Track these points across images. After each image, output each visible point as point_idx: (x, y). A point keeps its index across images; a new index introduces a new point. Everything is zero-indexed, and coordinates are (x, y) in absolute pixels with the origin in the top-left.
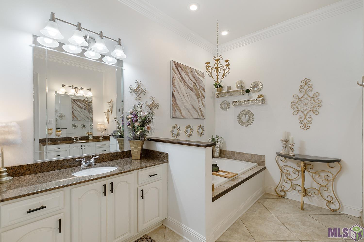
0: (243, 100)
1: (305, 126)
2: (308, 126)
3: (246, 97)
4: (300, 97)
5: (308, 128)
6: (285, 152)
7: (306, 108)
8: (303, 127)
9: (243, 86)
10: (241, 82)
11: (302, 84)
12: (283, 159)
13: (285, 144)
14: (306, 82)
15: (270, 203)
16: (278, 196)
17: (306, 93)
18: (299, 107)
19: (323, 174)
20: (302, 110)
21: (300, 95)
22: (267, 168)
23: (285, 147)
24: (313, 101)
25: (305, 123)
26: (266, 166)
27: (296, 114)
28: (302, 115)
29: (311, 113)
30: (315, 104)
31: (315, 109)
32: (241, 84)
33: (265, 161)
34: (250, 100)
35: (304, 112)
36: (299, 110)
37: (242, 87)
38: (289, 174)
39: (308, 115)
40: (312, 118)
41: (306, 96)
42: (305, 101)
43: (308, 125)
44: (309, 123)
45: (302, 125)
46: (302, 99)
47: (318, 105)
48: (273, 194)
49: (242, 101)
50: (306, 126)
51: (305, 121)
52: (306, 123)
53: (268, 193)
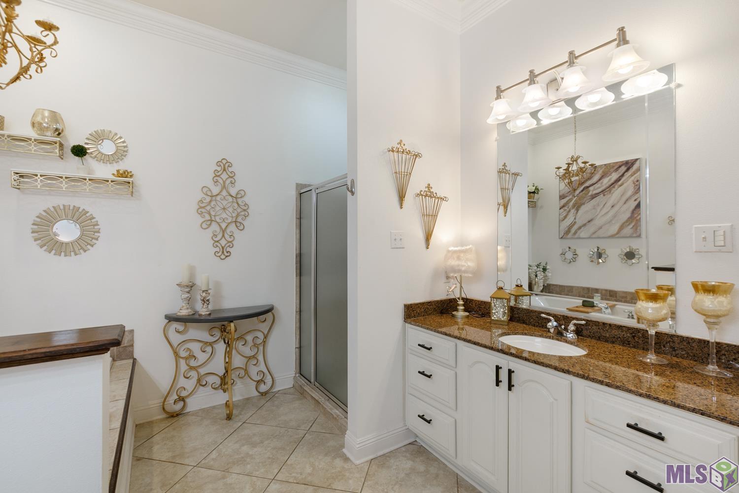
0: (64, 174)
1: (223, 252)
2: (227, 252)
3: (73, 166)
4: (215, 193)
5: (228, 255)
6: (189, 310)
7: (224, 216)
8: (219, 254)
9: (62, 131)
10: (55, 116)
11: (219, 169)
12: (180, 326)
13: (188, 292)
14: (224, 166)
15: (165, 444)
16: (169, 417)
17: (224, 187)
18: (213, 213)
19: (249, 338)
20: (218, 220)
21: (215, 190)
22: (140, 361)
23: (188, 298)
24: (236, 205)
25: (223, 246)
26: (135, 357)
27: (206, 226)
28: (218, 229)
29: (233, 227)
30: (239, 210)
31: (239, 219)
32: (57, 122)
33: (132, 346)
34: (90, 180)
35: (221, 224)
36: (213, 219)
37: (59, 134)
38: (194, 356)
39: (228, 231)
40: (234, 237)
41: (224, 193)
42: (222, 202)
43: (228, 249)
44: (229, 246)
45: (217, 249)
46: (218, 198)
47: (243, 213)
48: (155, 418)
49: (61, 177)
50: (225, 252)
51: (223, 242)
52: (225, 246)
53: (141, 422)
